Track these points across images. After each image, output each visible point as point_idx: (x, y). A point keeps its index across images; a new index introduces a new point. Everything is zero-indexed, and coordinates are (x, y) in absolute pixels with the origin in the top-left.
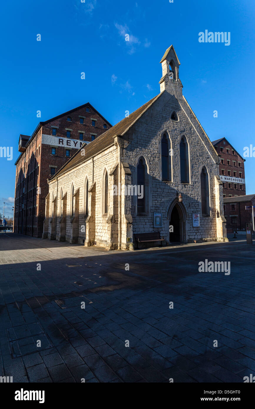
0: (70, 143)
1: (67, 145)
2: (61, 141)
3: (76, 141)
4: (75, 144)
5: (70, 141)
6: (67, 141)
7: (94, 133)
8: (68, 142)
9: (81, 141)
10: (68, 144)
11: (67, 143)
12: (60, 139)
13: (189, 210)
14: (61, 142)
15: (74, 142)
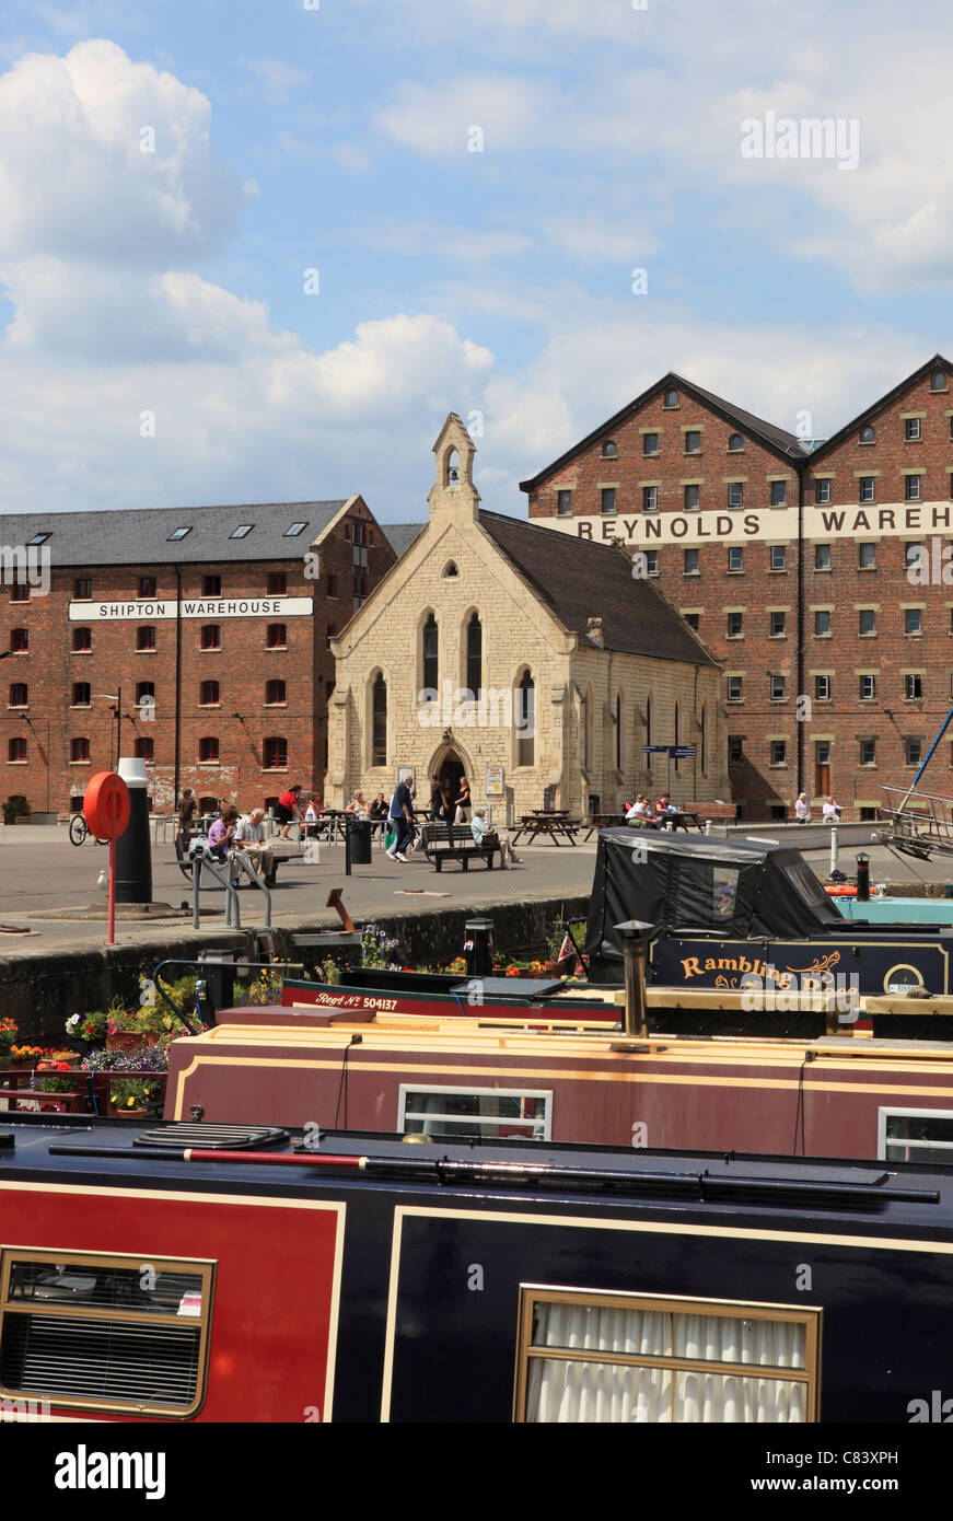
0: (613, 530)
1: (605, 537)
2: (585, 527)
3: (630, 518)
4: (631, 530)
5: (614, 522)
6: (605, 523)
7: (692, 477)
8: (608, 526)
9: (648, 518)
10: (608, 534)
11: (605, 530)
12: (580, 525)
13: (479, 759)
14: (586, 531)
15: (626, 522)
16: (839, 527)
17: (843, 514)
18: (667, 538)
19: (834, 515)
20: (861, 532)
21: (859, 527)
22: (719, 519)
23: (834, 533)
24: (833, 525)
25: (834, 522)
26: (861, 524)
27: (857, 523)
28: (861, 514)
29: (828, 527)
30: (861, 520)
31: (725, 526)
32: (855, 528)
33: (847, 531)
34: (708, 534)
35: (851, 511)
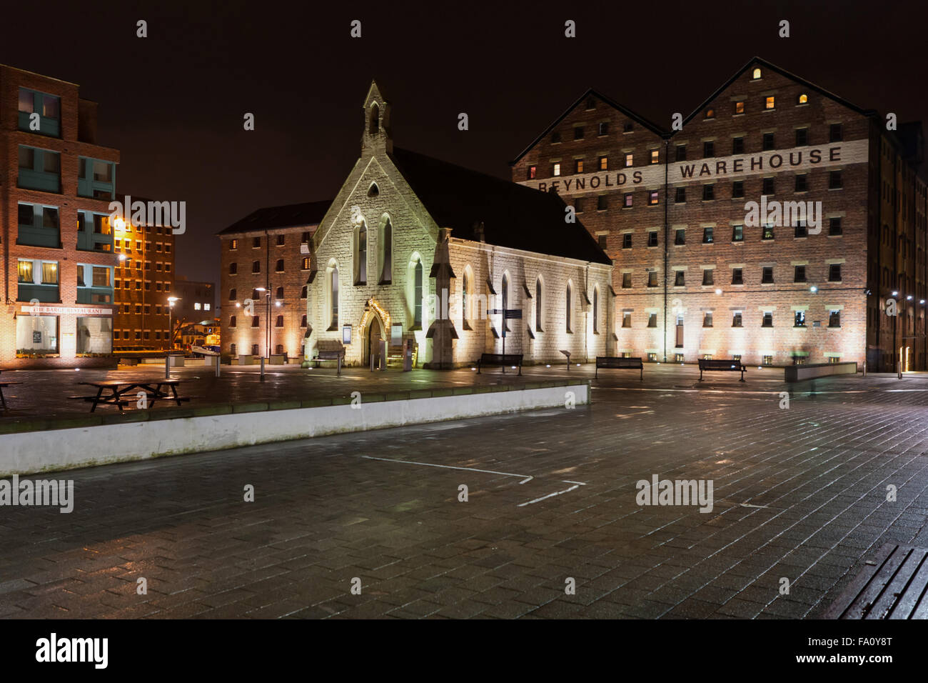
0: (558, 186)
2: (543, 186)
3: (568, 178)
4: (568, 186)
5: (558, 182)
8: (555, 185)
12: (540, 184)
14: (543, 189)
15: (565, 182)
16: (691, 175)
17: (694, 166)
18: (588, 189)
19: (687, 168)
20: (705, 177)
21: (703, 174)
22: (619, 175)
23: (688, 179)
24: (687, 175)
25: (687, 172)
26: (705, 172)
27: (702, 171)
28: (705, 165)
29: (684, 175)
30: (705, 170)
31: (622, 178)
32: (701, 175)
33: (696, 177)
34: (612, 185)
35: (699, 164)
